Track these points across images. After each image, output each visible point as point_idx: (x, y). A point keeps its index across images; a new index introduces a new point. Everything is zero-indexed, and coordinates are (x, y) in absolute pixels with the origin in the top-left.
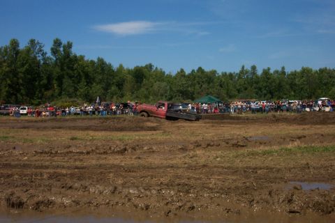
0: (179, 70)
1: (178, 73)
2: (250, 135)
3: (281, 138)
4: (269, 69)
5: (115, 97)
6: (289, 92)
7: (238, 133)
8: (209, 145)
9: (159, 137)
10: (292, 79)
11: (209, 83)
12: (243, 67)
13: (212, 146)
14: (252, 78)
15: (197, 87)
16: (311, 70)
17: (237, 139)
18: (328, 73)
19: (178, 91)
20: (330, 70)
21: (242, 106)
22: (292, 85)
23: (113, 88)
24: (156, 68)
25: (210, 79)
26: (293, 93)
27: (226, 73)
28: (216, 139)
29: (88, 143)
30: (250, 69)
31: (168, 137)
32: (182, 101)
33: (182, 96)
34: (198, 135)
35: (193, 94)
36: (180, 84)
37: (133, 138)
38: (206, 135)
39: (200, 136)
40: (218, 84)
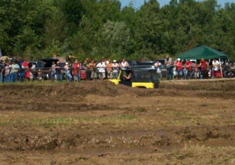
5: (28, 49)
8: (209, 135)
9: (118, 121)
11: (202, 23)
13: (217, 137)
15: (181, 30)
19: (145, 38)
23: (27, 31)
27: (233, 5)
28: (222, 124)
31: (134, 121)
32: (153, 55)
33: (152, 46)
34: (188, 117)
35: (173, 43)
36: (149, 24)
37: (70, 123)
38: (204, 117)
39: (192, 120)
40: (219, 25)
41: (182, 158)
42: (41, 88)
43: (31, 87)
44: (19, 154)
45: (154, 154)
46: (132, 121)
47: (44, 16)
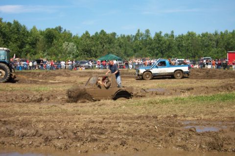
0: (85, 33)
1: (84, 34)
2: (147, 87)
3: (173, 90)
4: (161, 33)
5: (29, 55)
6: (177, 52)
7: (137, 86)
10: (179, 41)
11: (110, 43)
12: (139, 31)
14: (146, 40)
15: (100, 46)
16: (195, 34)
17: (137, 90)
18: (209, 37)
19: (83, 50)
20: (210, 34)
21: (138, 63)
22: (180, 46)
23: (27, 47)
24: (65, 30)
25: (111, 40)
26: (180, 53)
27: (124, 36)
29: (9, 93)
30: (144, 33)
32: (87, 58)
33: (87, 54)
35: (96, 52)
36: (85, 44)
37: (48, 89)
40: (117, 44)
41: (100, 105)
42: (35, 73)
43: (30, 72)
44: (24, 104)
45: (87, 104)
47: (36, 40)
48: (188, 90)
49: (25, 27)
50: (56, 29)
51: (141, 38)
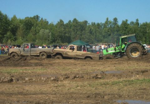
2: (107, 69)
4: (127, 20)
5: (9, 40)
7: (98, 68)
9: (38, 71)
10: (143, 28)
11: (82, 31)
12: (107, 19)
14: (114, 28)
22: (144, 33)
24: (42, 19)
25: (83, 27)
27: (95, 23)
28: (81, 72)
30: (113, 21)
31: (45, 71)
32: (61, 43)
33: (61, 40)
34: (68, 69)
37: (18, 72)
38: (74, 69)
39: (69, 71)
46: (44, 71)
48: (143, 72)
49: (6, 16)
50: (34, 18)
51: (109, 26)
